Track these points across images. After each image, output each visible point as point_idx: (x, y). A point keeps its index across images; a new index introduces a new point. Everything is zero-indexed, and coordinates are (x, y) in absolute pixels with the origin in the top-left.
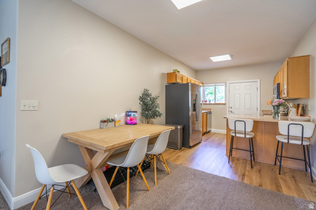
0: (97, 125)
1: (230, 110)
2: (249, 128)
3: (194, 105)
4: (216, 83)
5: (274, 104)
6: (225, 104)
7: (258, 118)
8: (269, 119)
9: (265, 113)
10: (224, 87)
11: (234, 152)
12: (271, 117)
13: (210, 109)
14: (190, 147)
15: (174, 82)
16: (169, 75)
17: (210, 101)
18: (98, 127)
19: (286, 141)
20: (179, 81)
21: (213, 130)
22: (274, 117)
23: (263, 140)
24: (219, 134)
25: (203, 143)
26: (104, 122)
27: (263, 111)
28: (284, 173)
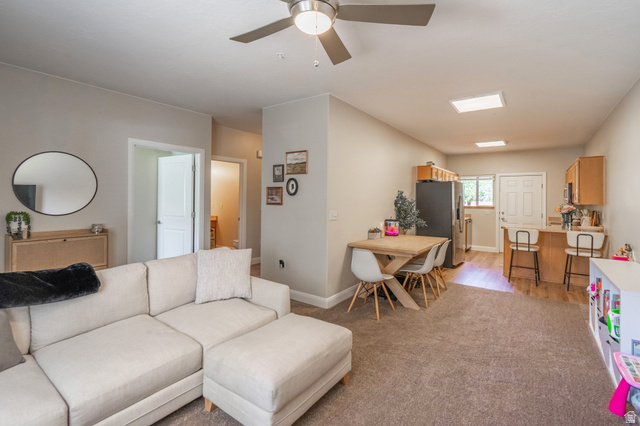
0: (365, 235)
1: (502, 216)
2: (534, 240)
3: (458, 210)
4: (478, 176)
5: (563, 211)
6: (493, 208)
7: (544, 228)
8: (558, 229)
9: (552, 221)
10: (491, 181)
11: (513, 272)
12: (560, 226)
13: (470, 215)
14: (454, 267)
15: (429, 178)
16: (421, 169)
17: (469, 203)
18: (367, 237)
19: (575, 254)
20: (434, 177)
21: (474, 247)
22: (563, 228)
23: (549, 255)
24: (484, 253)
25: (466, 264)
26: (373, 232)
27: (550, 218)
28: (574, 290)
